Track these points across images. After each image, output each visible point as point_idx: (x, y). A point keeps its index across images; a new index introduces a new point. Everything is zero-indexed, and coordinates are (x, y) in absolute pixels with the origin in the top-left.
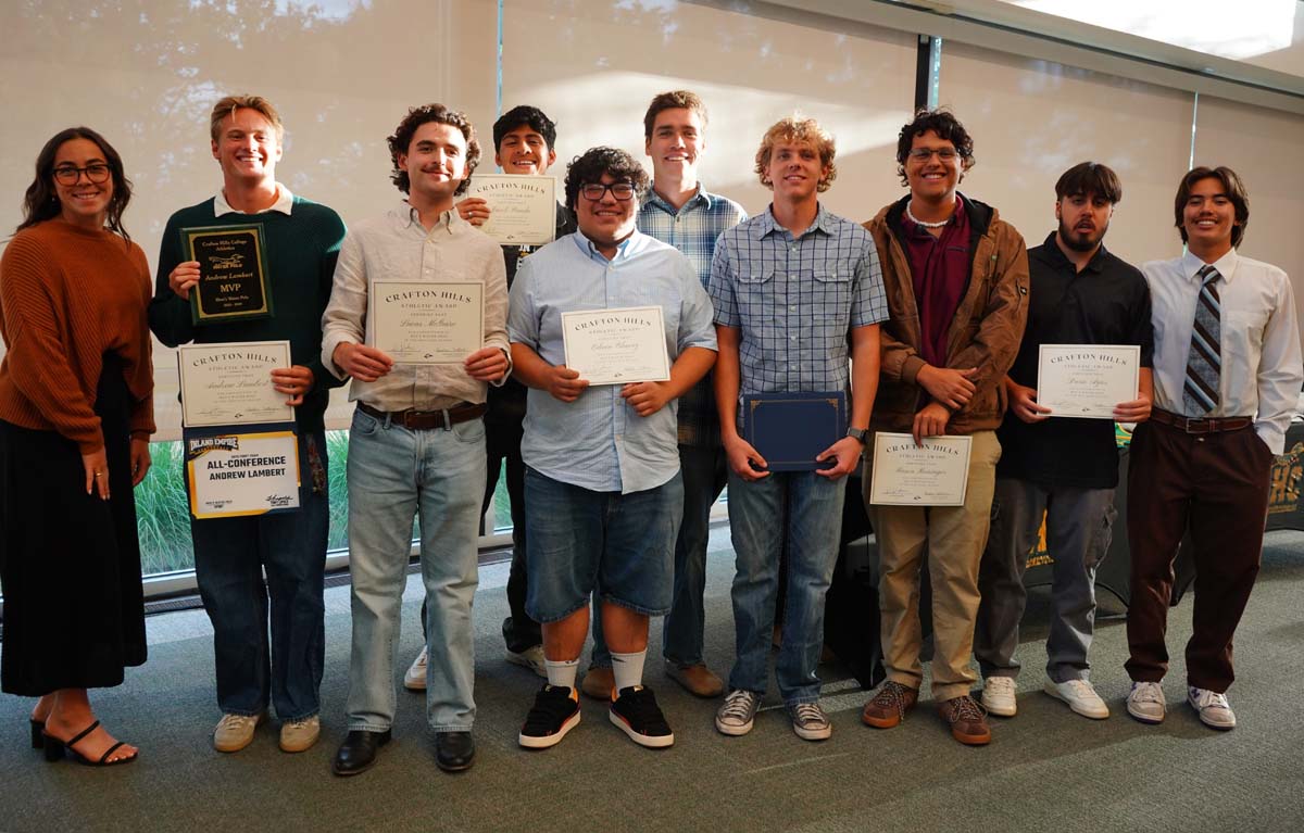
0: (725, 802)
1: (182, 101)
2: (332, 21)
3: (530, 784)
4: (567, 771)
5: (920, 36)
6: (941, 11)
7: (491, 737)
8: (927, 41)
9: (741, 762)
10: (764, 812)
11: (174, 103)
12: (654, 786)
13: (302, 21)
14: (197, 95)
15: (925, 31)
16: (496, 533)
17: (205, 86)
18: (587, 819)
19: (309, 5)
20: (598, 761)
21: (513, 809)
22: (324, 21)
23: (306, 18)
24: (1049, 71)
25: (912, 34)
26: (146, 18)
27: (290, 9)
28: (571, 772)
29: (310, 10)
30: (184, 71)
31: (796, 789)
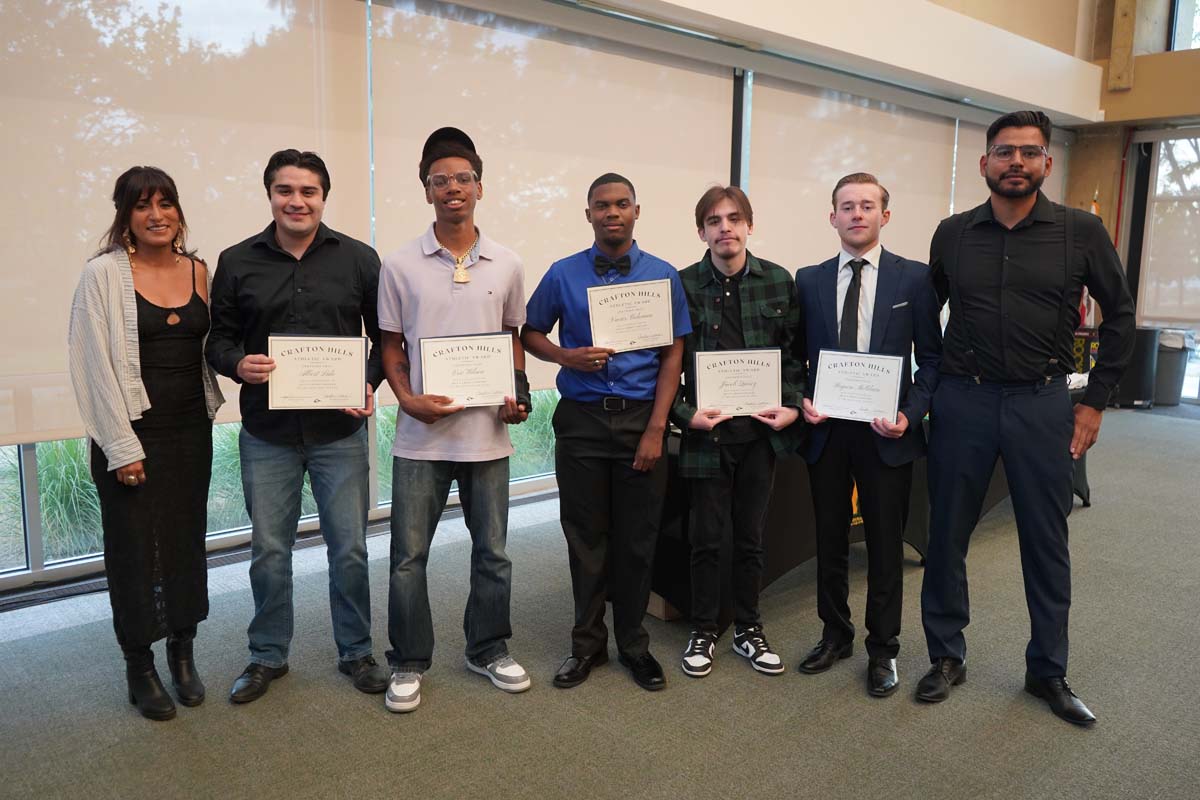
0: (589, 764)
1: (98, 126)
2: (228, 55)
3: (411, 756)
4: (444, 740)
5: (735, 69)
6: (752, 47)
7: (373, 709)
8: (741, 74)
9: (602, 722)
10: (625, 773)
11: (90, 128)
12: (524, 751)
13: (203, 56)
14: (110, 121)
15: (739, 65)
16: (380, 508)
17: (117, 113)
18: (462, 790)
19: (209, 43)
20: (473, 728)
21: (394, 783)
22: (222, 56)
23: (206, 55)
24: (841, 99)
25: (728, 68)
26: (62, 52)
27: (191, 45)
28: (448, 740)
29: (210, 47)
30: (98, 100)
31: (651, 747)
